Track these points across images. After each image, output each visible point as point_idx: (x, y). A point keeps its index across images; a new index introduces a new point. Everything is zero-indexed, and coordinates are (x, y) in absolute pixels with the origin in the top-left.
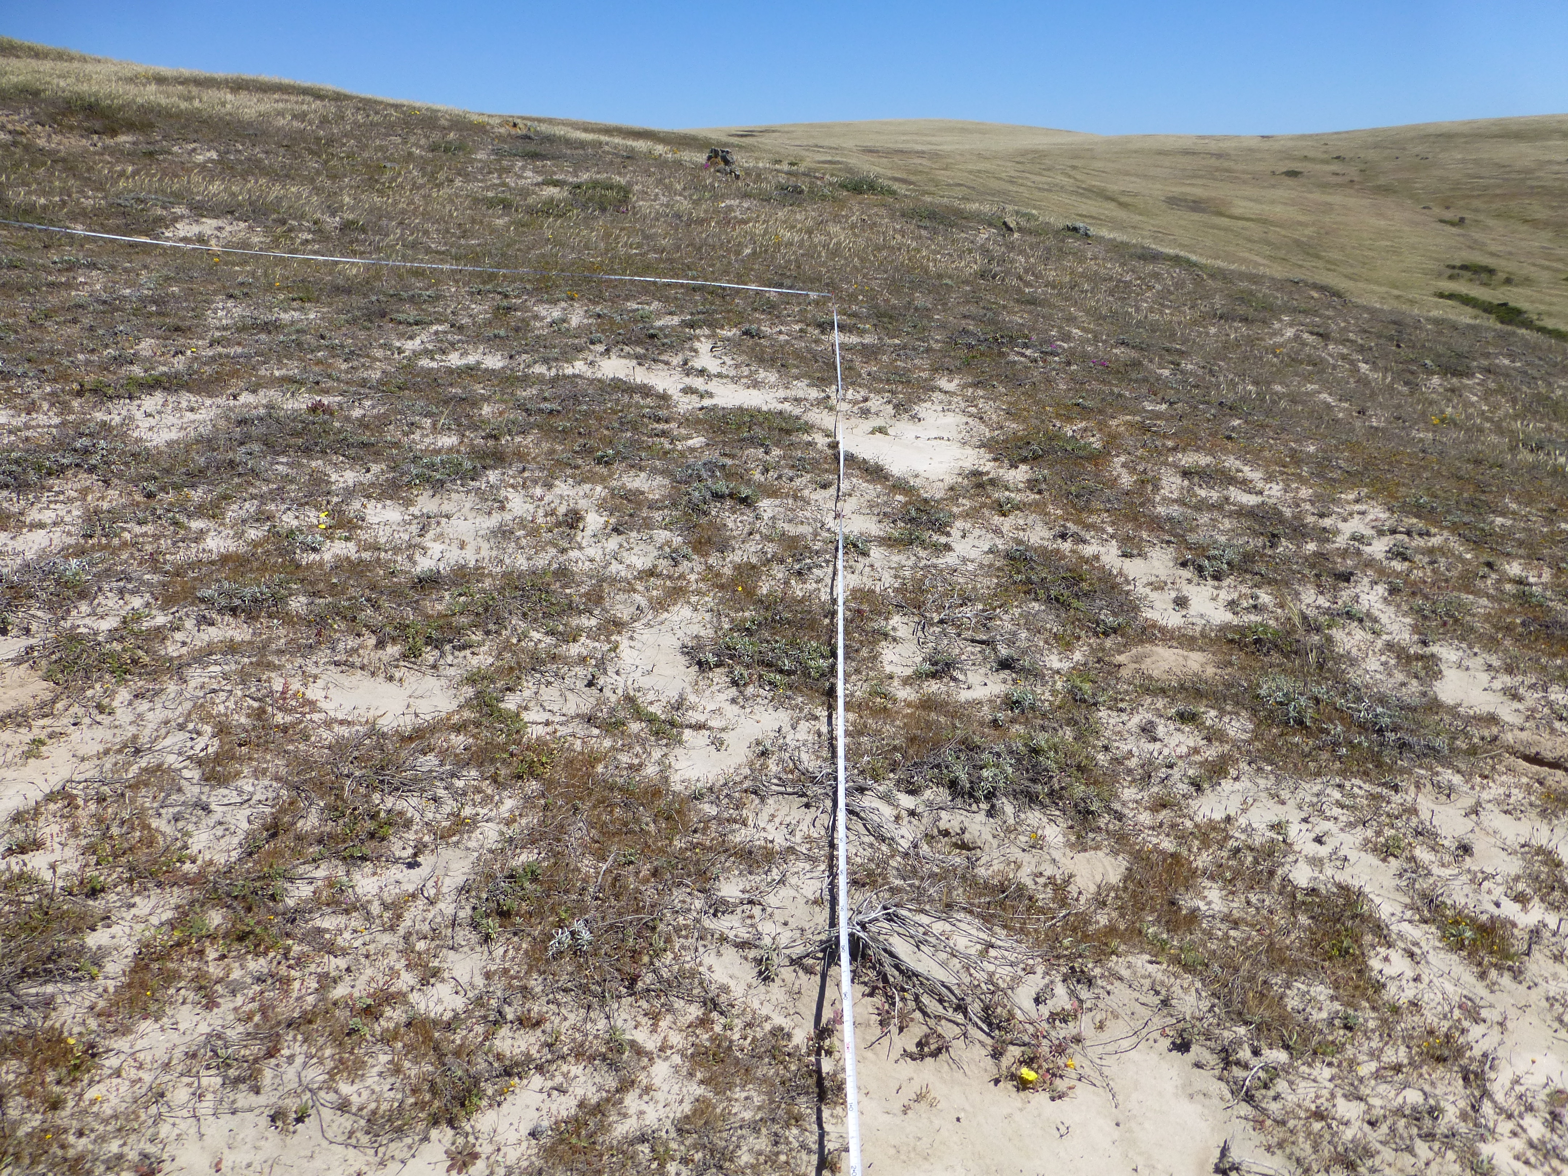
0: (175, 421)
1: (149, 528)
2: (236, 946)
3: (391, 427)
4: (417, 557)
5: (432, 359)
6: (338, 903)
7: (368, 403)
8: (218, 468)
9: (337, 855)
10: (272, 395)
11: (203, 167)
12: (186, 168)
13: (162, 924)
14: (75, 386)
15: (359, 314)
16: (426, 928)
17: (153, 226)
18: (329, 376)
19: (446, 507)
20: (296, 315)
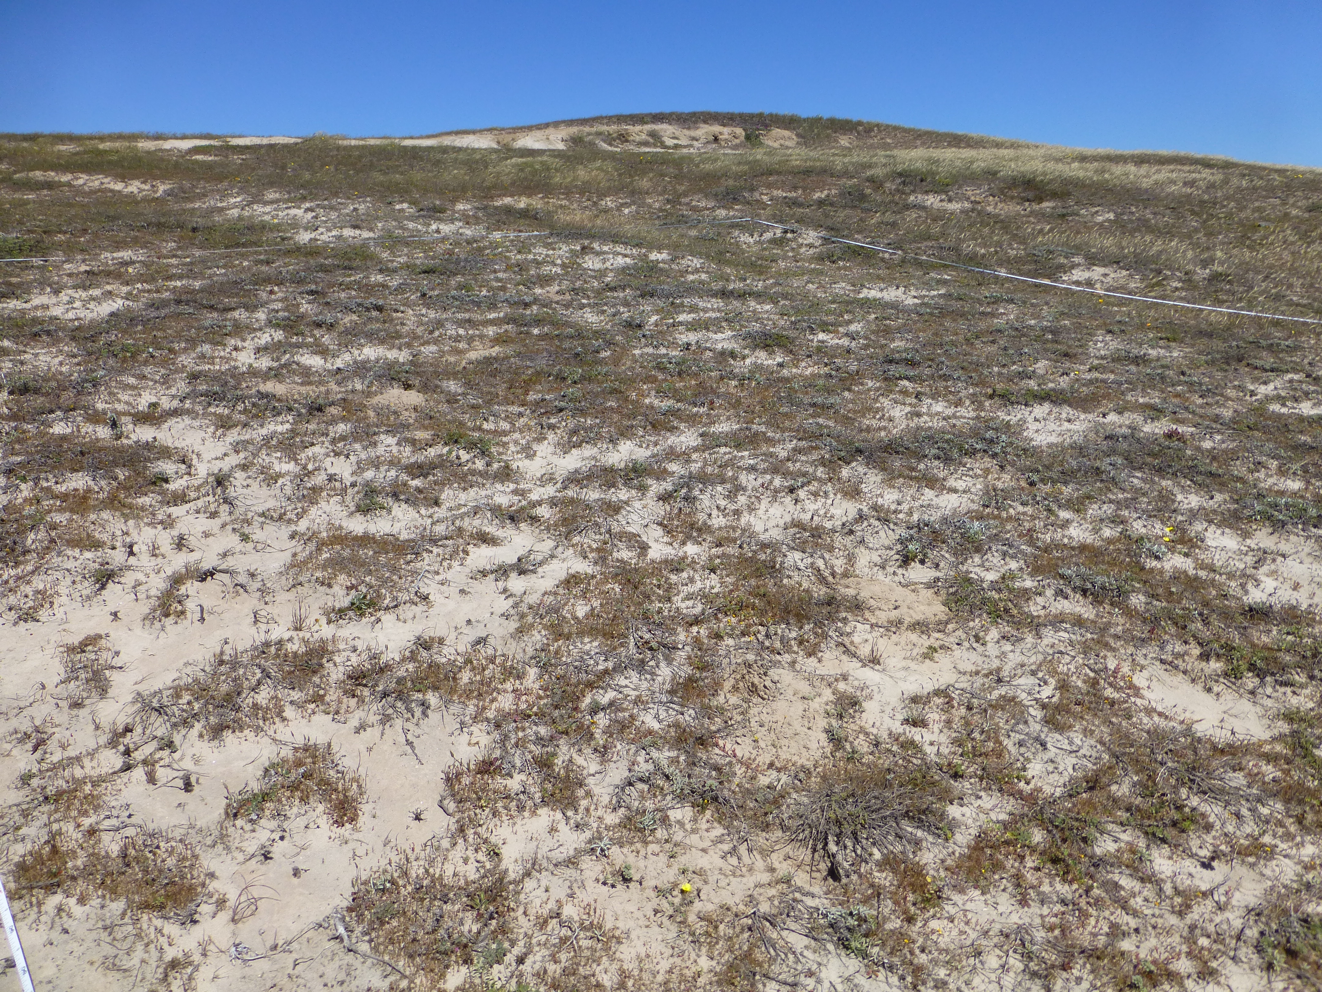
0: (1056, 428)
1: (1029, 510)
2: (1049, 865)
3: (1238, 463)
4: (1250, 586)
5: (1284, 405)
6: (1136, 870)
7: (1218, 437)
8: (1086, 473)
9: (1141, 827)
10: (1136, 418)
11: (1101, 225)
12: (1087, 227)
13: (998, 822)
14: (990, 391)
15: (1218, 356)
16: (1211, 928)
17: (1054, 271)
18: (1186, 409)
19: (1284, 547)
20: (1162, 352)
